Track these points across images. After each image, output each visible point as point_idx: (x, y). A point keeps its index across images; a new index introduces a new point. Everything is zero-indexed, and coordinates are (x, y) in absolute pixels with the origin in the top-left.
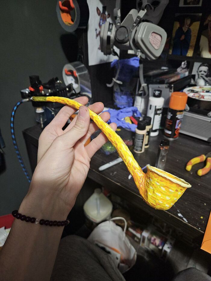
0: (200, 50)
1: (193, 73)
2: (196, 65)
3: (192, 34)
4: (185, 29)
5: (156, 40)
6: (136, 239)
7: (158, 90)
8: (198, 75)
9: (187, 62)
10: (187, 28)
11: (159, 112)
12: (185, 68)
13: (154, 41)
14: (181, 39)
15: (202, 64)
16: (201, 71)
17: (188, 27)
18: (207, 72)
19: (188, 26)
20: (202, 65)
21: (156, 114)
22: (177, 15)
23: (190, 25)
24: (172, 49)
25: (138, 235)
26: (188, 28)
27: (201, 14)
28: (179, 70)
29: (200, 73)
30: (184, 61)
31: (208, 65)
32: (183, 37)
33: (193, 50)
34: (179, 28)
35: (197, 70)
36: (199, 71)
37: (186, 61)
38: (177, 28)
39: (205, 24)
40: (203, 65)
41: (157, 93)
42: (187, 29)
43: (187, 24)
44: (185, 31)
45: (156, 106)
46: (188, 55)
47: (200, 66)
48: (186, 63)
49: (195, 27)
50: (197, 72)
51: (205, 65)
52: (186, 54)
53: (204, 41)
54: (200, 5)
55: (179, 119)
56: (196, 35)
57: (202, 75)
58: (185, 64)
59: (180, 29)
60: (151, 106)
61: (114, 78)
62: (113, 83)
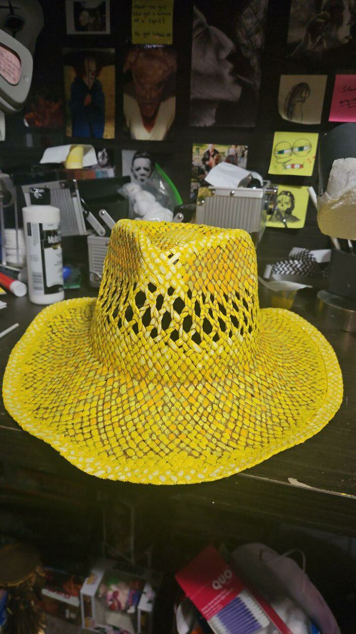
0: (128, 125)
1: (124, 174)
2: (127, 156)
4: (89, 81)
6: (68, 614)
8: (135, 176)
9: (107, 151)
10: (91, 79)
11: (51, 240)
12: (106, 165)
14: (86, 103)
15: (137, 154)
16: (138, 169)
17: (93, 77)
18: (150, 169)
19: (92, 74)
20: (137, 156)
21: (45, 245)
22: (66, 50)
23: (97, 73)
24: (71, 126)
25: (73, 601)
26: (95, 79)
27: (113, 51)
29: (138, 173)
30: (101, 150)
31: (148, 155)
32: (88, 99)
33: (114, 126)
34: (75, 79)
35: (130, 166)
36: (134, 169)
37: (104, 150)
39: (124, 70)
40: (140, 155)
42: (92, 82)
43: (91, 70)
44: (90, 87)
45: (41, 225)
46: (107, 136)
47: (135, 158)
48: (106, 154)
49: (108, 76)
50: (132, 171)
51: (144, 154)
52: (102, 135)
53: (131, 106)
54: (108, 31)
56: (114, 93)
57: (143, 177)
58: (103, 155)
59: (79, 80)
60: (29, 224)
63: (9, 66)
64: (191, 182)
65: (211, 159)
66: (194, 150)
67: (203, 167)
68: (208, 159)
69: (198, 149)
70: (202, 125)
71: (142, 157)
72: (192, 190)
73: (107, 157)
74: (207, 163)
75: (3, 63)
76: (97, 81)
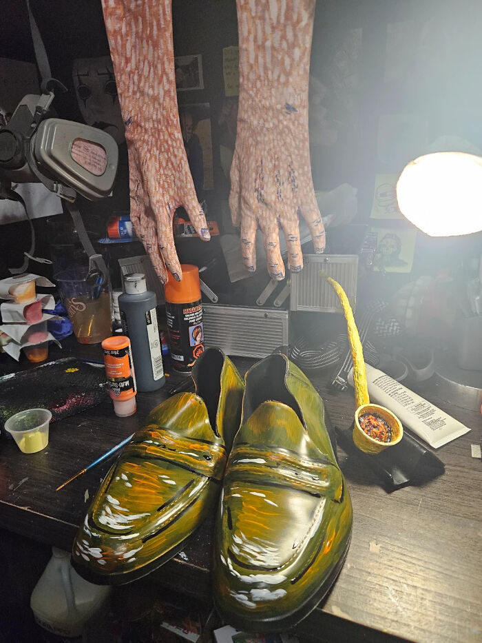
0: (226, 175)
5: (92, 155)
13: (85, 158)
17: (190, 131)
19: (189, 129)
23: (194, 127)
25: (192, 637)
26: (192, 133)
27: (208, 105)
33: (213, 177)
39: (220, 122)
42: (189, 136)
43: (187, 126)
44: (187, 140)
52: (202, 186)
54: (201, 86)
55: (192, 324)
56: (211, 146)
61: (28, 252)
62: (28, 265)
63: (95, 158)
75: (88, 157)
76: (194, 135)
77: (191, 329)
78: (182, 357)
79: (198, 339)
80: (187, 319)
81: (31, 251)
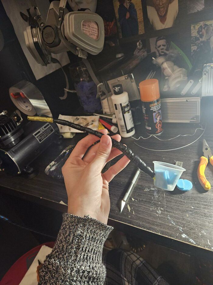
0: (151, 23)
1: (152, 51)
2: (152, 41)
3: (136, 8)
5: (92, 29)
7: (117, 86)
8: (158, 51)
10: (128, 3)
11: (126, 109)
12: (142, 48)
13: (89, 31)
14: (127, 18)
16: (159, 46)
18: (166, 45)
21: (124, 112)
26: (130, 2)
28: (136, 53)
29: (159, 49)
30: (138, 41)
32: (128, 15)
33: (144, 26)
34: (120, 6)
35: (155, 46)
36: (157, 47)
37: (140, 41)
38: (119, 7)
41: (117, 89)
42: (128, 5)
44: (128, 7)
45: (121, 104)
47: (157, 41)
48: (141, 43)
52: (138, 33)
55: (155, 112)
57: (162, 50)
58: (140, 44)
60: (115, 105)
61: (65, 88)
62: (67, 94)
63: (94, 30)
64: (191, 46)
65: (203, 30)
66: (192, 28)
67: (198, 36)
68: (201, 31)
69: (194, 27)
70: (196, 11)
71: (161, 39)
72: (192, 51)
73: (142, 45)
74: (200, 33)
75: (90, 30)
76: (131, 3)
77: (154, 114)
78: (150, 128)
79: (158, 119)
80: (152, 109)
81: (67, 87)
